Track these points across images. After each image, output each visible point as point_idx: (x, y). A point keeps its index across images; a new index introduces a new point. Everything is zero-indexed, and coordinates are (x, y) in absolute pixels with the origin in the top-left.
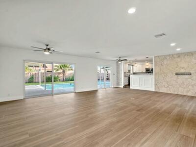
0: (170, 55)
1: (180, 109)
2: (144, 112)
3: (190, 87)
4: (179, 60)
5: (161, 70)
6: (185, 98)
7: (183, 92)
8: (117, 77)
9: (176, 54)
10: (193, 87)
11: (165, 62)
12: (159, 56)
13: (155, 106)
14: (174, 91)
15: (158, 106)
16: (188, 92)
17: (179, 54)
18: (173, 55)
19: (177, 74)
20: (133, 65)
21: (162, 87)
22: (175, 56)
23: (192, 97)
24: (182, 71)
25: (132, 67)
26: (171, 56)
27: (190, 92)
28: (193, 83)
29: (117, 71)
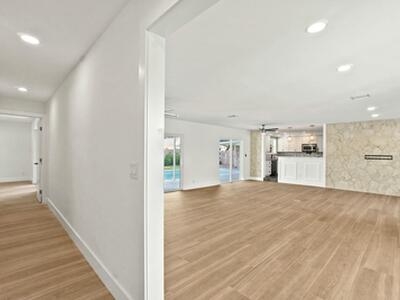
0: (355, 123)
1: (384, 217)
2: (332, 222)
3: (391, 181)
4: (371, 132)
5: (338, 149)
6: (384, 199)
7: (377, 190)
8: (251, 160)
9: (368, 122)
10: (395, 180)
11: (347, 135)
12: (334, 125)
13: (343, 213)
14: (362, 188)
15: (348, 213)
16: (385, 188)
17: (371, 121)
18: (360, 123)
19: (367, 157)
20: (277, 138)
21: (340, 180)
22: (365, 125)
23: (395, 198)
24: (377, 152)
25: (275, 141)
26: (358, 125)
27: (389, 189)
28: (395, 174)
29: (251, 148)
